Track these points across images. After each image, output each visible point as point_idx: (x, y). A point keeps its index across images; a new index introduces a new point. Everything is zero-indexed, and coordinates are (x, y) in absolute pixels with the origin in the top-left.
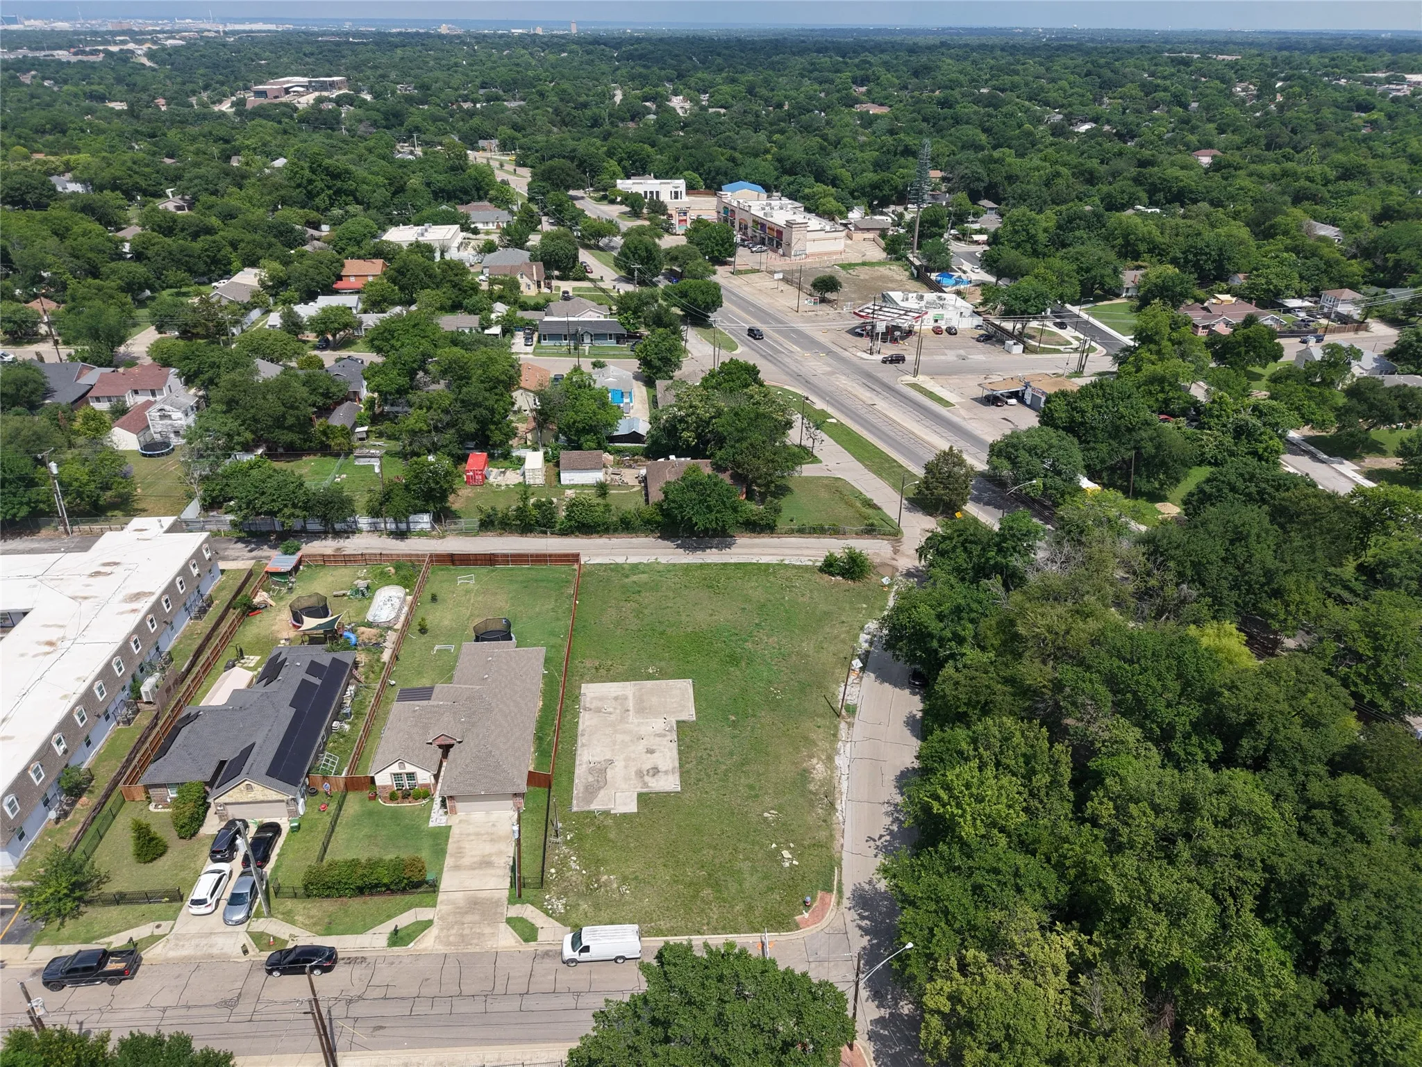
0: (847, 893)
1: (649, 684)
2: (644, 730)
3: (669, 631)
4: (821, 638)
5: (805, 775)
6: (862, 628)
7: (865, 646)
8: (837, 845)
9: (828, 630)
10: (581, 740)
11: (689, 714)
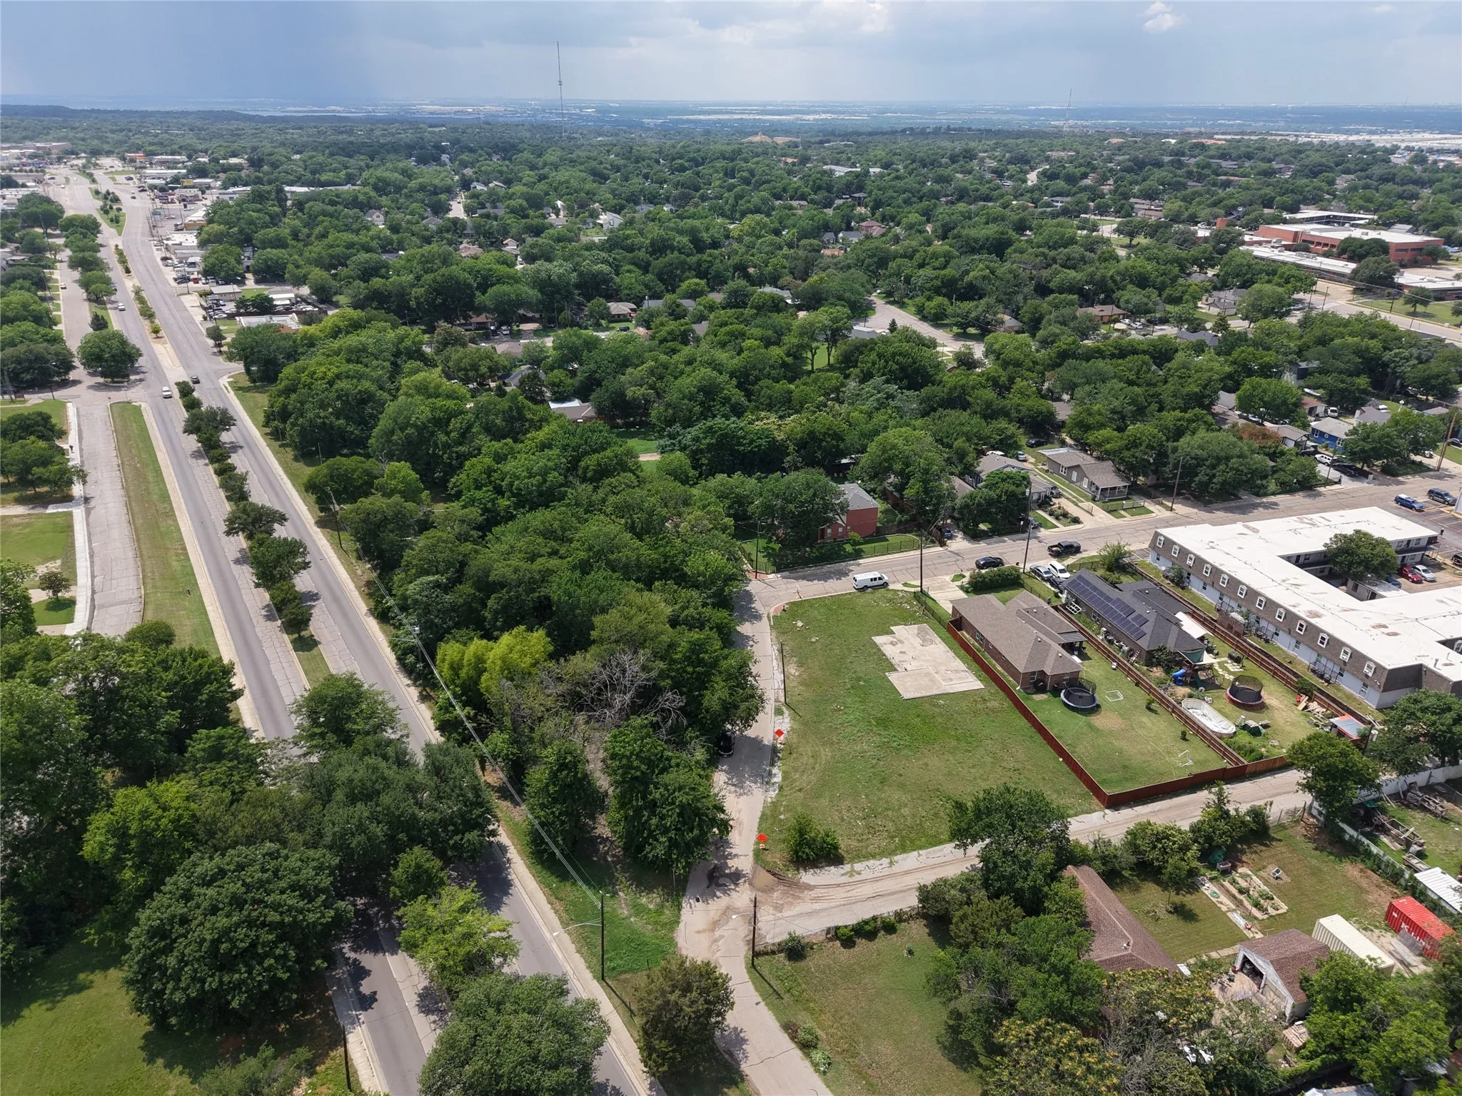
0: (765, 619)
1: (935, 692)
2: (915, 664)
3: (954, 743)
4: (817, 767)
5: (800, 664)
6: (781, 788)
7: (775, 770)
8: (774, 634)
9: (812, 777)
10: (951, 654)
11: (892, 677)
